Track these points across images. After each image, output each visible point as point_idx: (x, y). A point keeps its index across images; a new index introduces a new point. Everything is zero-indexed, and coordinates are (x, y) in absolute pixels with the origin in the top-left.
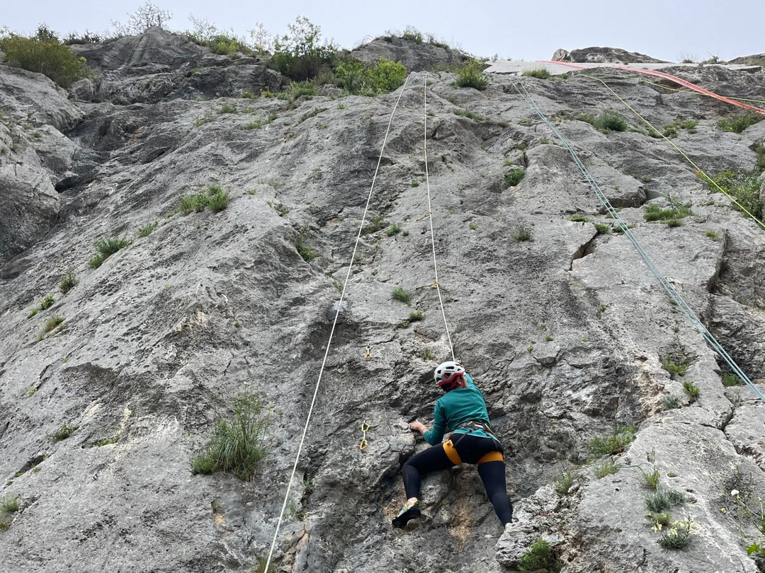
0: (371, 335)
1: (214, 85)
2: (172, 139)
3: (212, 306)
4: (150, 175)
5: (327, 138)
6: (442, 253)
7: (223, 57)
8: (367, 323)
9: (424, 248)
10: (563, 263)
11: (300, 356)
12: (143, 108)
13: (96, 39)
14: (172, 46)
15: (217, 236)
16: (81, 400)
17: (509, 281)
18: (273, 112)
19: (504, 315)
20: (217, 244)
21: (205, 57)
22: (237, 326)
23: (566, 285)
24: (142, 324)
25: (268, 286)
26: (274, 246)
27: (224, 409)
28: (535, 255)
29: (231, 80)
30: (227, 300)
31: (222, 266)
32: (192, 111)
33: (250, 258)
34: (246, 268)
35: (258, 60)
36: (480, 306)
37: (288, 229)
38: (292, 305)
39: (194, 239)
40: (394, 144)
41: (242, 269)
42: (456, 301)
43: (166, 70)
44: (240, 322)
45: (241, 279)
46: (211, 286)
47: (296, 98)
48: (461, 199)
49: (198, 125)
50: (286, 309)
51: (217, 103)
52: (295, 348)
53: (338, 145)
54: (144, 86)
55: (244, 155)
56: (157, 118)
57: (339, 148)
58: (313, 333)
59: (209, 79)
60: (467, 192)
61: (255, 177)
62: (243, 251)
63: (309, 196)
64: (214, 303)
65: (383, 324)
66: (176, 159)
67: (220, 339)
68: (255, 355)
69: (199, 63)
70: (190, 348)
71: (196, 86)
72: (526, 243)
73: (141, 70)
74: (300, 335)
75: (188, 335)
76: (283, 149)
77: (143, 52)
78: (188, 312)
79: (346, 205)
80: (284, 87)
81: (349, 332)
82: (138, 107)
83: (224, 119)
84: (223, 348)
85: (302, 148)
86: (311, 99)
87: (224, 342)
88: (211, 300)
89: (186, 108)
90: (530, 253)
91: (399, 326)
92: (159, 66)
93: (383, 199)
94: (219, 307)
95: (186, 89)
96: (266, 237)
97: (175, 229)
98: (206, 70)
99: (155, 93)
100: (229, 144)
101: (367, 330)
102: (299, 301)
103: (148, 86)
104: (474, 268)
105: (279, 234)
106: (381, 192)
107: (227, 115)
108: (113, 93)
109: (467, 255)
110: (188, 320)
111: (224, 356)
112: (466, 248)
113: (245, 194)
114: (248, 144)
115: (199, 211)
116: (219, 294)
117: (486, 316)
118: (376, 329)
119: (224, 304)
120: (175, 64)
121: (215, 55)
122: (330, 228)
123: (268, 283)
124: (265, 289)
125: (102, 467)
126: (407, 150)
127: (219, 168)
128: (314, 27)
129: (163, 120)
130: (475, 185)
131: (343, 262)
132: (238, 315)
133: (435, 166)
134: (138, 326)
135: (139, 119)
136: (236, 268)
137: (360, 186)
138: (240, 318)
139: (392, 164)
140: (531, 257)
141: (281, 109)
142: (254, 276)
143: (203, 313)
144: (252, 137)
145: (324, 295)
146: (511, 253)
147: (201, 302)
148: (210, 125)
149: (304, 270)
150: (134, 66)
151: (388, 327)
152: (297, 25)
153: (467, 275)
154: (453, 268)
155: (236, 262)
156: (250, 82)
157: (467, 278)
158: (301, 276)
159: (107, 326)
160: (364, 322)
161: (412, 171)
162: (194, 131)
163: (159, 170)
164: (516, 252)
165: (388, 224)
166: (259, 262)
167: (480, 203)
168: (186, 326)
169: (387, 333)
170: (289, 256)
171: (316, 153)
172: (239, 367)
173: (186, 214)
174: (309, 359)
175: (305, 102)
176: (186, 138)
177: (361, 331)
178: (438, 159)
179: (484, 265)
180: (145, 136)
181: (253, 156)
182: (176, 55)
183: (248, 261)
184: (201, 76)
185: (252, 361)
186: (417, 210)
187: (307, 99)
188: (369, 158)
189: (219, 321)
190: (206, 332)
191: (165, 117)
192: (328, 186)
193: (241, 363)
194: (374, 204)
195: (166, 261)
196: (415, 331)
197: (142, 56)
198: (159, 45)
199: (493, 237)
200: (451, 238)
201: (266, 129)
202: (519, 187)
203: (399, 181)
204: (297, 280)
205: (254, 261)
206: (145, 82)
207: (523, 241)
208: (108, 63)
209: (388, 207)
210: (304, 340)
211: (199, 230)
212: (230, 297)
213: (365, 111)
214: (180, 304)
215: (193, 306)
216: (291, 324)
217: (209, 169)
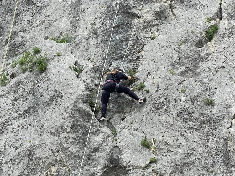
0: (132, 173)
3: (56, 161)
6: (167, 110)
8: (130, 166)
9: (157, 105)
10: (227, 122)
17: (199, 137)
19: (194, 164)
20: (48, 104)
22: (69, 171)
23: (226, 141)
24: (25, 170)
25: (80, 141)
26: (79, 111)
28: (214, 116)
30: (62, 156)
31: (56, 131)
33: (68, 124)
34: (68, 132)
36: (183, 157)
38: (93, 152)
39: (34, 94)
42: (172, 152)
44: (70, 168)
45: (66, 140)
46: (53, 148)
48: (179, 55)
50: (90, 155)
58: (105, 172)
60: (183, 47)
62: (64, 119)
64: (57, 159)
65: (137, 166)
72: (210, 107)
74: (99, 174)
79: (113, 59)
81: (122, 171)
88: (55, 157)
90: (211, 115)
91: (145, 168)
93: (134, 52)
94: (60, 161)
96: (74, 106)
97: (21, 84)
101: (130, 170)
102: (96, 150)
104: (182, 126)
105: (80, 101)
106: (133, 46)
109: (179, 115)
110: (47, 173)
112: (178, 109)
113: (55, 55)
115: (31, 71)
116: (58, 152)
117: (186, 163)
118: (134, 169)
119: (61, 158)
123: (80, 139)
124: (78, 143)
130: (188, 40)
131: (115, 110)
133: (165, 14)
134: (24, 171)
136: (63, 132)
137: (120, 42)
138: (70, 165)
139: (139, 18)
140: (211, 118)
142: (72, 136)
143: (53, 167)
145: (108, 145)
146: (201, 115)
147: (51, 161)
149: (96, 126)
151: (140, 168)
153: (178, 132)
154: (171, 125)
155: (62, 128)
157: (178, 134)
158: (95, 130)
160: (128, 165)
161: (151, 23)
164: (204, 114)
165: (138, 79)
166: (73, 126)
167: (190, 59)
169: (140, 172)
170: (87, 115)
173: (24, 71)
177: (127, 171)
178: (167, 7)
179: (187, 124)
186: (154, 66)
188: (124, 13)
189: (61, 169)
192: (101, 42)
195: (23, 113)
196: (153, 170)
199: (193, 100)
200: (171, 98)
202: (213, 41)
203: (143, 34)
204: (93, 133)
205: (70, 126)
207: (209, 105)
209: (137, 58)
211: (35, 87)
212: (63, 152)
214: (41, 161)
215: (48, 165)
216: (94, 167)
217: (25, 11)
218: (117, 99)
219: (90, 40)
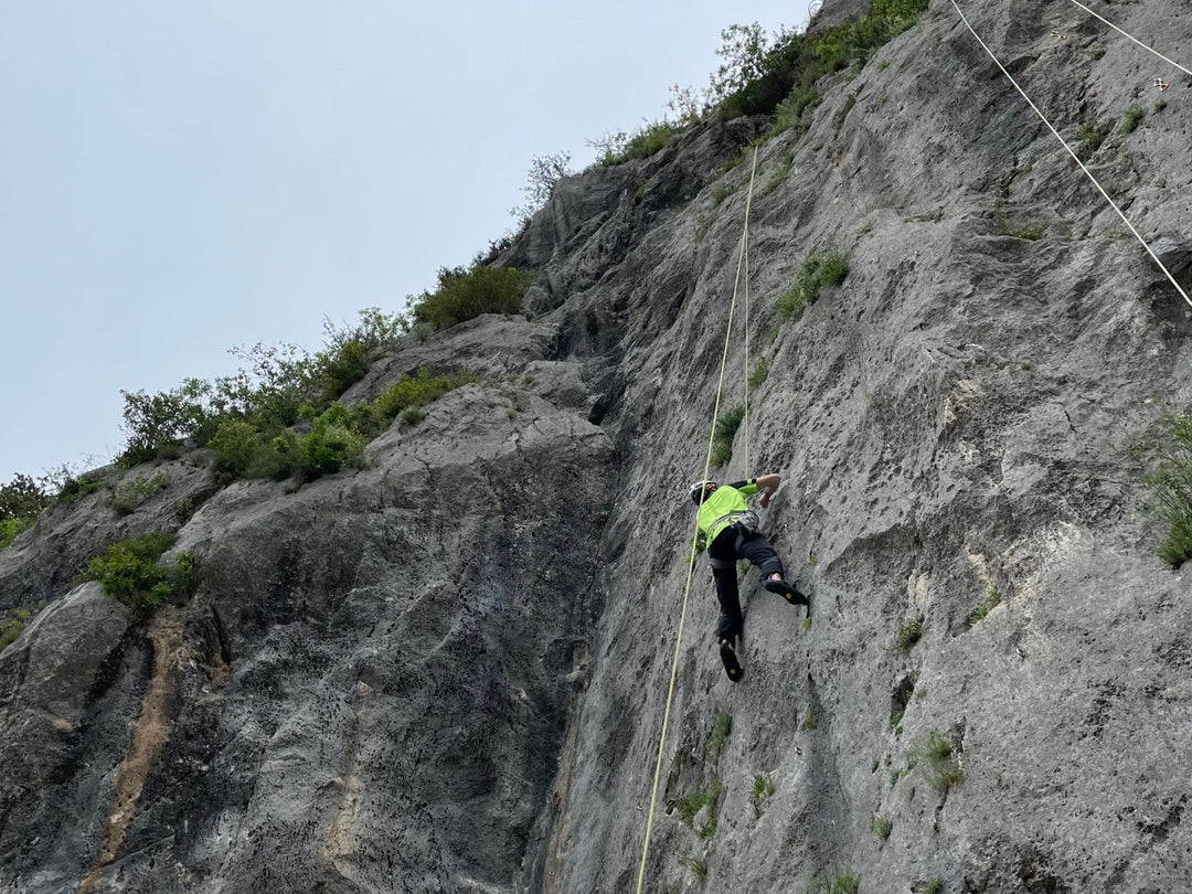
1: (675, 190)
2: (681, 276)
3: (968, 366)
4: (694, 327)
5: (902, 108)
7: (661, 154)
11: (1162, 346)
12: (616, 272)
13: (505, 243)
14: (594, 187)
15: (874, 302)
16: (890, 588)
18: (783, 153)
20: (884, 310)
21: (640, 169)
22: (1026, 368)
24: (883, 453)
25: (1018, 298)
26: (978, 250)
27: (1121, 473)
29: (691, 169)
30: (980, 347)
31: (930, 315)
32: (678, 232)
33: (958, 284)
34: (968, 297)
35: (705, 124)
37: (973, 221)
38: (1078, 297)
39: (839, 333)
40: (1012, 37)
41: (962, 302)
43: (605, 218)
44: (1027, 362)
45: (974, 312)
46: (942, 345)
47: (800, 115)
49: (700, 238)
50: (1075, 307)
51: (702, 203)
52: (1145, 341)
53: (927, 102)
54: (597, 251)
55: (795, 221)
56: (642, 270)
57: (932, 104)
58: (1154, 306)
59: (664, 188)
61: (838, 227)
62: (941, 282)
63: (950, 177)
64: (967, 360)
66: (712, 287)
67: (1018, 398)
68: (1091, 385)
69: (638, 181)
70: (988, 431)
71: (655, 207)
73: (579, 238)
74: (1137, 320)
75: (970, 419)
76: (845, 172)
77: (566, 217)
78: (944, 391)
79: (1015, 151)
80: (762, 128)
82: (612, 275)
83: (728, 207)
84: (1034, 406)
85: (875, 146)
86: (821, 102)
87: (1027, 398)
88: (959, 360)
89: (668, 235)
92: (595, 220)
93: (1066, 104)
94: (979, 361)
95: (647, 219)
96: (954, 246)
97: (799, 343)
98: (654, 180)
99: (615, 250)
100: (764, 223)
102: (1085, 286)
103: (601, 248)
105: (968, 234)
106: (1055, 100)
107: (727, 200)
108: (569, 284)
110: (954, 401)
111: (1049, 412)
113: (859, 237)
114: (788, 205)
115: (814, 300)
116: (961, 348)
119: (981, 354)
120: (610, 204)
121: (650, 158)
122: (1021, 190)
123: (1015, 295)
124: (1018, 304)
125: (1016, 638)
126: (1037, 32)
127: (779, 253)
128: (750, 28)
129: (652, 267)
131: (1089, 211)
132: (1014, 355)
134: (881, 458)
135: (622, 286)
136: (953, 306)
137: (1014, 117)
138: (1021, 357)
139: (1036, 59)
141: (789, 144)
142: (986, 299)
143: (965, 381)
144: (787, 194)
145: (1117, 255)
147: (950, 368)
148: (716, 226)
149: (1050, 250)
150: (568, 239)
152: (727, 43)
155: (945, 299)
156: (717, 154)
158: (1053, 259)
159: (830, 491)
161: (1074, 45)
162: (702, 247)
163: (702, 313)
165: (1112, 122)
166: (977, 280)
168: (957, 409)
170: (1007, 249)
171: (901, 136)
172: (1084, 411)
173: (798, 317)
174: (1181, 344)
175: (816, 111)
176: (698, 262)
180: (645, 298)
181: (807, 213)
182: (604, 194)
183: (960, 287)
184: (653, 192)
185: (1096, 395)
186: (1142, 73)
187: (816, 106)
188: (993, 78)
189: (995, 377)
190: (991, 401)
191: (652, 262)
192: (965, 150)
193: (1082, 406)
194: (1059, 118)
195: (827, 379)
197: (568, 223)
198: (578, 197)
201: (796, 173)
203: (1068, 68)
204: (1052, 267)
205: (968, 282)
206: (595, 246)
208: (537, 259)
209: (1083, 109)
210: (1150, 322)
211: (835, 320)
212: (981, 341)
213: (923, 43)
214: (921, 392)
215: (944, 380)
216: (1107, 318)
217: (768, 263)
218: (1078, 189)
219: (934, 170)
